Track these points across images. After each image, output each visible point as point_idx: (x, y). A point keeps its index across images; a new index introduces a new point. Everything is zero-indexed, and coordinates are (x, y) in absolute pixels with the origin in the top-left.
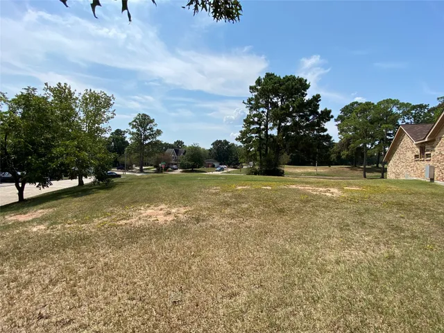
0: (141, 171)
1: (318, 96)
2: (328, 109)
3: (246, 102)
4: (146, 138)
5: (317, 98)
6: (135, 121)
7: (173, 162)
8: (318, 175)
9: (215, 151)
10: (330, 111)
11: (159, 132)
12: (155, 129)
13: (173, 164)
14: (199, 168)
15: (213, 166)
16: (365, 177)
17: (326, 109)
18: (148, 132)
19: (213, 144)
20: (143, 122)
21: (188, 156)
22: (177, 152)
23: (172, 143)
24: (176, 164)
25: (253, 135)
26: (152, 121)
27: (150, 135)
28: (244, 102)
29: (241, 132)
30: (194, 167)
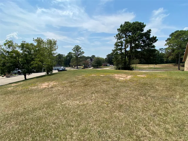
0: (77, 68)
1: (150, 30)
2: (155, 36)
3: (115, 36)
4: (79, 55)
5: (149, 31)
6: (74, 48)
7: (89, 64)
8: (155, 68)
9: (108, 59)
10: (156, 37)
11: (83, 53)
12: (81, 51)
13: (90, 65)
14: (100, 66)
15: (107, 66)
16: (179, 69)
17: (153, 36)
18: (79, 53)
19: (107, 56)
20: (77, 48)
21: (95, 61)
22: (91, 60)
23: (91, 56)
24: (91, 65)
25: (119, 51)
26: (80, 48)
27: (80, 54)
28: (115, 37)
29: (113, 50)
30: (97, 66)
